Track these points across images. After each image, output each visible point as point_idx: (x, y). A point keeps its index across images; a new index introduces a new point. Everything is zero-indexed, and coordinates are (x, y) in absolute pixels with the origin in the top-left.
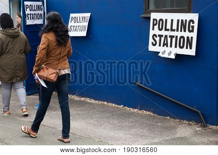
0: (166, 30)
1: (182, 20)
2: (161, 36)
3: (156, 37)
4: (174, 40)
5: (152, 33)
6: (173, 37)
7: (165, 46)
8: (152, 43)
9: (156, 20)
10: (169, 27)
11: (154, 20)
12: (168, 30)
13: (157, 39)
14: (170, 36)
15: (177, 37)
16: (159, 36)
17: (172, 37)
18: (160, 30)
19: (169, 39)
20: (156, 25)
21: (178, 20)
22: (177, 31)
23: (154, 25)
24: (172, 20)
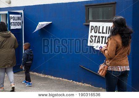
0: (99, 33)
1: (109, 27)
2: (96, 37)
3: (93, 37)
4: (104, 39)
5: (90, 35)
6: (104, 37)
7: (98, 43)
8: (90, 41)
9: (93, 26)
10: (101, 31)
11: (92, 26)
12: (100, 33)
13: (94, 38)
14: (101, 37)
15: (106, 37)
16: (95, 36)
17: (102, 37)
18: (95, 33)
19: (101, 39)
20: (93, 29)
21: (107, 27)
22: (106, 33)
23: (92, 30)
24: (103, 27)
